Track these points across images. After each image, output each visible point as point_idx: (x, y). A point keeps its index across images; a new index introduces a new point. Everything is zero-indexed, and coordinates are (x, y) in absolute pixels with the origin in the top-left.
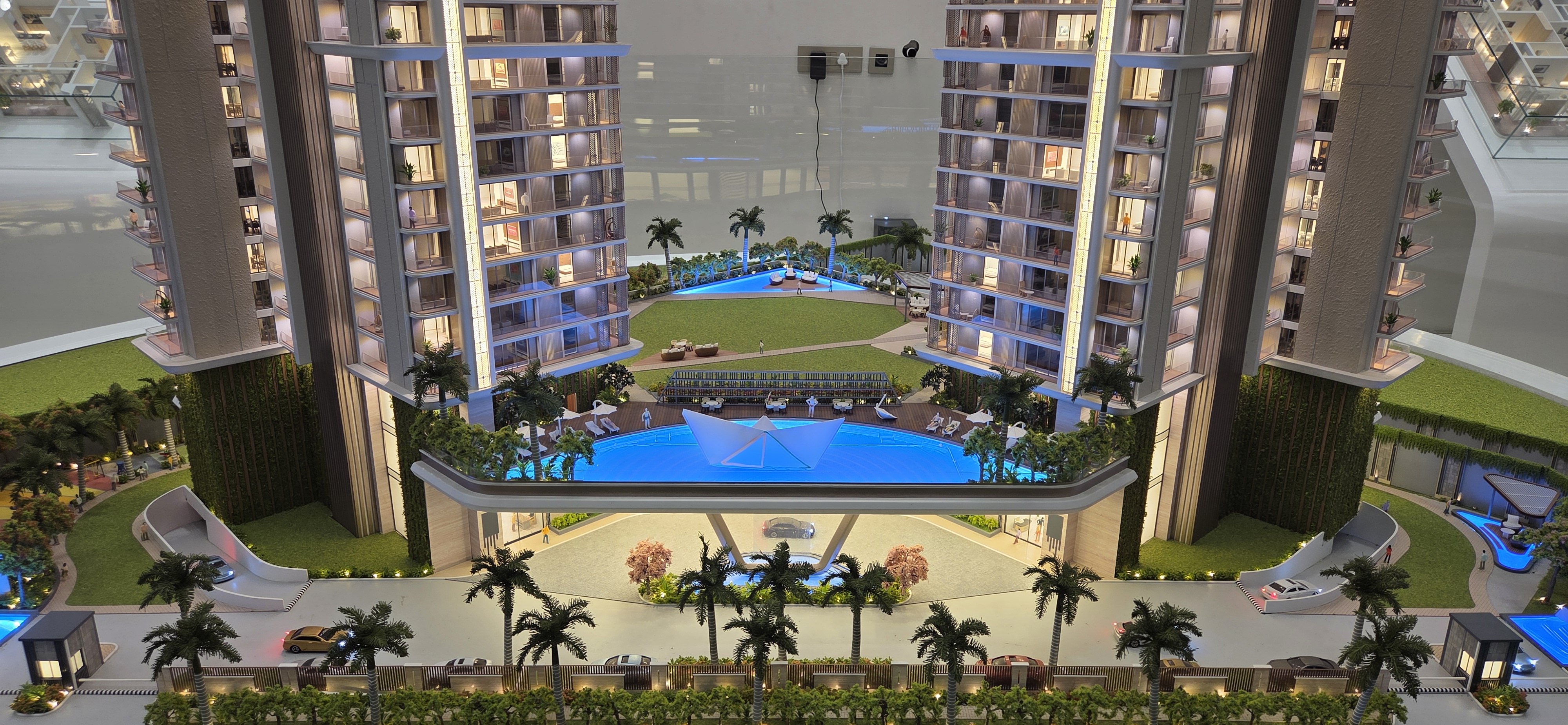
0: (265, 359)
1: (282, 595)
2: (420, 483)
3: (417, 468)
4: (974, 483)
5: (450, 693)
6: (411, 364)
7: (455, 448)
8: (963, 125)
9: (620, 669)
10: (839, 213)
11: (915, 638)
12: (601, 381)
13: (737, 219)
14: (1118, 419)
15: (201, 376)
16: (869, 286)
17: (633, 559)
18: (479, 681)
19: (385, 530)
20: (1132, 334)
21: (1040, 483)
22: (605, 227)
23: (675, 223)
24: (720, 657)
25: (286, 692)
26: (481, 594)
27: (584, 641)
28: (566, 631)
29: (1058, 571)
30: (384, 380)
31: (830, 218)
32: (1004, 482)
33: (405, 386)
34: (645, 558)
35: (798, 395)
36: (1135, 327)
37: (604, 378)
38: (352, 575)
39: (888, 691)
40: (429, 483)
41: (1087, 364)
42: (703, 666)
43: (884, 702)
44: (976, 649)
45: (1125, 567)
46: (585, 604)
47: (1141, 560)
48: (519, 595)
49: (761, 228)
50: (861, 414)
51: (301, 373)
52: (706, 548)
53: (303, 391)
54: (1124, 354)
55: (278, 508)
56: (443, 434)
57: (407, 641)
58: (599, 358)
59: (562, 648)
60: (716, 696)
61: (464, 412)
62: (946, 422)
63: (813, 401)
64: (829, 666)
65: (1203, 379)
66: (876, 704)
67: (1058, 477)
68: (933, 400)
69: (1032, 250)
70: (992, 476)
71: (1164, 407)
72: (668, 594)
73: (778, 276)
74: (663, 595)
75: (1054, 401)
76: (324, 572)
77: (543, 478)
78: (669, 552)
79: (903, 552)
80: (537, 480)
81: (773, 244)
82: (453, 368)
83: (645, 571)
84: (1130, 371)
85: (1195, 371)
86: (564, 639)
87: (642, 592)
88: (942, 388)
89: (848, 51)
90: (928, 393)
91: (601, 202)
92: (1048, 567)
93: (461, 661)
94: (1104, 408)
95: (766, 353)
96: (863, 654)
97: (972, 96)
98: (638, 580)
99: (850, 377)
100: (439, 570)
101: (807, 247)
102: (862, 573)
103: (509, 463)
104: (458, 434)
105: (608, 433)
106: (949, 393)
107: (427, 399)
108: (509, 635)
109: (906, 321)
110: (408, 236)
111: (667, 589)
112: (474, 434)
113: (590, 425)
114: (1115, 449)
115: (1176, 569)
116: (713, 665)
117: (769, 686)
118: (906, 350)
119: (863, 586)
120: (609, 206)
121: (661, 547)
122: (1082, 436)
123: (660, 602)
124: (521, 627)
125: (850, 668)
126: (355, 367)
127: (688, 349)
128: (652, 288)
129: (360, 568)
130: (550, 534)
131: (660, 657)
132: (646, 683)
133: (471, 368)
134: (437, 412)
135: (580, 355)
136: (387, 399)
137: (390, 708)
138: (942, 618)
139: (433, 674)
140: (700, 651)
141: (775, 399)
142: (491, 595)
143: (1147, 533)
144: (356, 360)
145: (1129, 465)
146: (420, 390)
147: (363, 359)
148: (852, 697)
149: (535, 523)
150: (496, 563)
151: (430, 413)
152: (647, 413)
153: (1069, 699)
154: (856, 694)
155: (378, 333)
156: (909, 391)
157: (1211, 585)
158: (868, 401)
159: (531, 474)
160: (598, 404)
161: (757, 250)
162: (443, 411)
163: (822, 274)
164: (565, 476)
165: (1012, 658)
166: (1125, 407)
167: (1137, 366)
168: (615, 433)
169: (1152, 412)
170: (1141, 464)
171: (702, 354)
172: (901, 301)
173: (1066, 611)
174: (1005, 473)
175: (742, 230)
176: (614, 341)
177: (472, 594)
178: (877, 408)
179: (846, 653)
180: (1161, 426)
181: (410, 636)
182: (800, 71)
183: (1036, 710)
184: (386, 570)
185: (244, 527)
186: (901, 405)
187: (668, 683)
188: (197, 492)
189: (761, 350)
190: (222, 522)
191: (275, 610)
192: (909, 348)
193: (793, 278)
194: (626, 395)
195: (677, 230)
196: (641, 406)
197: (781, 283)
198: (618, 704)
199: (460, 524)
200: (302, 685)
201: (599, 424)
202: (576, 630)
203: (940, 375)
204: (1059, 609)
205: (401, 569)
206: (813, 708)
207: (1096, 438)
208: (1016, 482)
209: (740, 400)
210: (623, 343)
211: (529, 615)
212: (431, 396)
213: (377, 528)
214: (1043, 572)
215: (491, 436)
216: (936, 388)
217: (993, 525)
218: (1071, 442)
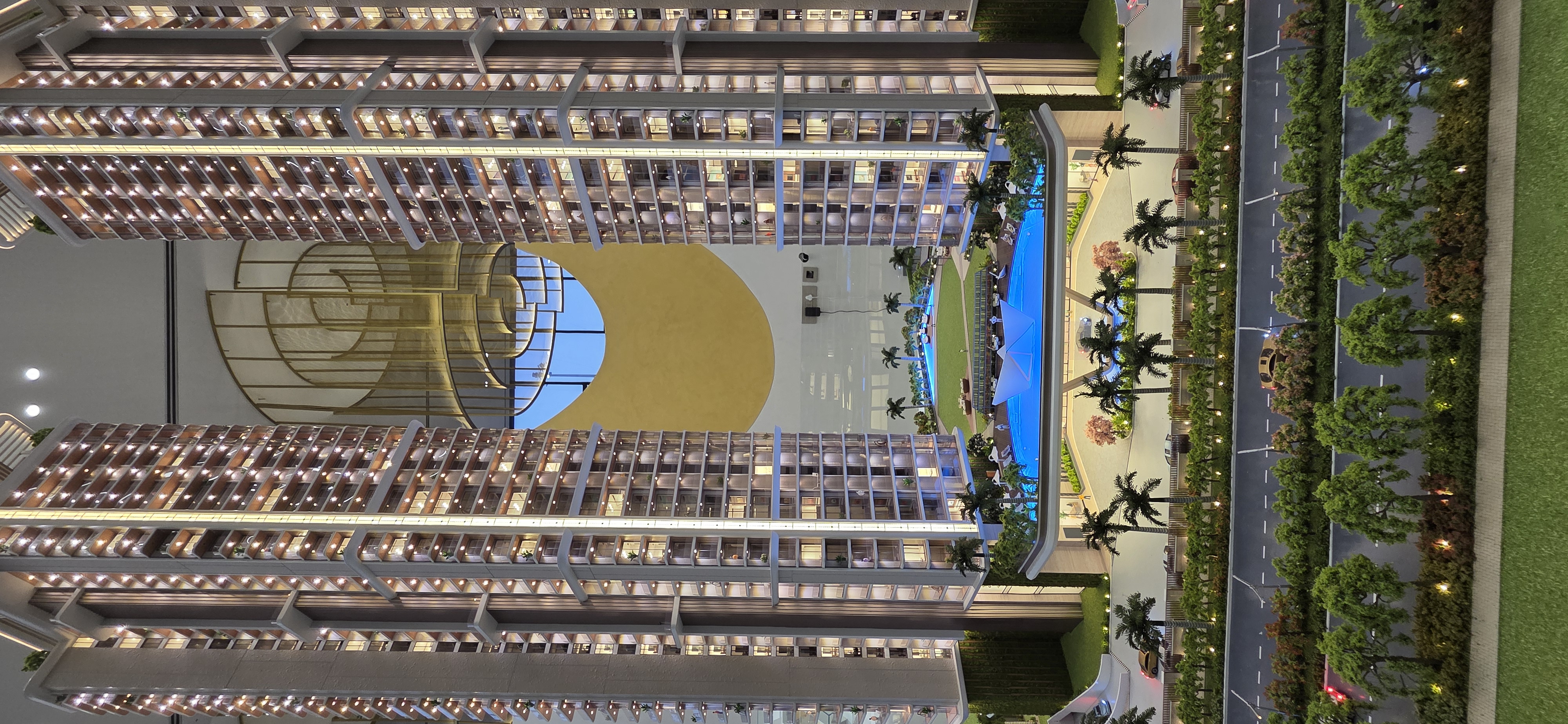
0: (962, 658)
1: (1119, 673)
2: (1041, 575)
3: (1031, 575)
4: (1044, 213)
5: (1186, 573)
6: (959, 571)
7: (1014, 551)
8: (820, 232)
9: (1174, 456)
10: (886, 301)
11: (1150, 251)
12: (979, 455)
13: (889, 364)
14: (1003, 121)
15: (970, 700)
16: (931, 281)
17: (1098, 441)
18: (1179, 552)
19: (1079, 600)
20: (945, 117)
21: (1045, 170)
22: (880, 447)
23: (890, 402)
24: (1170, 386)
25: (1181, 682)
26: (1112, 545)
27: (1146, 480)
28: (1139, 491)
29: (1106, 153)
30: (972, 589)
31: (888, 307)
32: (1044, 193)
33: (975, 577)
34: (1097, 434)
35: (991, 329)
36: (940, 116)
37: (976, 453)
38: (1107, 626)
39: (1193, 269)
40: (1041, 569)
41: (964, 144)
42: (1175, 399)
43: (1202, 271)
44: (1160, 208)
45: (1114, 104)
46: (1119, 478)
47: (1110, 94)
48: (1113, 520)
49: (895, 349)
50: (1003, 287)
51: (972, 638)
52: (1084, 394)
53: (984, 639)
54: (958, 121)
55: (1064, 666)
56: (1005, 558)
57: (1142, 599)
58: (962, 455)
59: (1152, 495)
60: (1194, 390)
61: (993, 543)
62: (1008, 232)
63: (993, 320)
64: (1176, 310)
65: (980, 68)
66: (1203, 278)
67: (1041, 157)
68: (995, 241)
69: (893, 185)
70: (1039, 202)
71: (996, 91)
72: (1125, 419)
73: (925, 338)
74: (1126, 422)
75: (992, 163)
76: (1104, 644)
77: (1036, 497)
78: (1093, 417)
79: (1096, 259)
80: (1037, 501)
81: (905, 341)
82: (961, 547)
83: (1106, 434)
84: (969, 117)
85: (974, 73)
86: (1145, 493)
87: (1123, 436)
88: (987, 235)
89: (805, 293)
90: (990, 244)
91: (864, 448)
92: (1103, 160)
93: (1165, 562)
94: (994, 131)
95: (968, 348)
96: (1170, 286)
97: (803, 228)
98: (1113, 439)
99: (978, 295)
100: (1106, 569)
101: (907, 321)
102: (1104, 289)
103: (1025, 518)
104: (1004, 548)
105: (1011, 453)
106: (990, 231)
107: (983, 566)
108: (1138, 529)
109: (951, 258)
110: (879, 564)
111: (1122, 419)
112: (1004, 538)
113: (1006, 464)
114: (1024, 120)
115: (1116, 69)
116: (1174, 391)
117: (1191, 352)
118: (966, 258)
119: (1112, 288)
120: (866, 444)
121: (1089, 423)
122: (1012, 144)
123: (1131, 425)
124: (1134, 522)
125: (1178, 296)
126: (965, 605)
127: (964, 398)
128: (930, 418)
129: (1102, 620)
130: (1084, 495)
131: (1166, 427)
132: (1185, 438)
133: (963, 536)
134: (992, 559)
135: (960, 467)
136: (984, 589)
137: (1195, 615)
138: (1135, 233)
139: (1173, 583)
140: (1164, 399)
141: (993, 344)
142: (1113, 539)
143: (1092, 91)
144: (962, 604)
145: (1036, 109)
146: (976, 569)
147: (960, 600)
148: (1197, 294)
149: (1077, 503)
150: (1091, 533)
151: (992, 564)
152: (999, 427)
153: (1202, 139)
154: (1195, 291)
155: (942, 589)
156: (990, 256)
157: (1127, 43)
158: (995, 284)
159: (1033, 505)
160: (991, 458)
161: (909, 351)
162: (992, 556)
163: (924, 311)
164: (1035, 483)
165: (1173, 180)
166: (993, 116)
167: (966, 113)
168: (1011, 449)
169: (1000, 99)
170: (1035, 101)
171: (967, 388)
172: (940, 262)
173: (1136, 146)
174: (1038, 193)
175: (895, 361)
176: (953, 445)
177: (1113, 551)
178: (998, 278)
179: (1170, 297)
180: (1012, 91)
181: (1138, 595)
182: (815, 322)
183: (1210, 163)
184: (1104, 603)
185: (1075, 689)
186: (998, 262)
187: (1187, 423)
188: (1052, 714)
189: (966, 351)
190: (1071, 702)
191: (1128, 679)
192: (965, 256)
193: (926, 329)
194: (989, 439)
195: (894, 401)
196: (995, 430)
197: (929, 337)
198: (1197, 459)
199: (1073, 552)
200: (1176, 671)
201: (1005, 458)
202: (1138, 486)
203: (978, 237)
204: (1136, 150)
205: (1104, 594)
206: (1204, 322)
207: (1014, 134)
208: (1044, 185)
209: (993, 366)
210: (953, 439)
211: (1125, 515)
212: (981, 563)
213: (1078, 605)
214: (1107, 162)
215: (1006, 527)
216: (986, 239)
217: (1084, 197)
218: (1015, 151)
